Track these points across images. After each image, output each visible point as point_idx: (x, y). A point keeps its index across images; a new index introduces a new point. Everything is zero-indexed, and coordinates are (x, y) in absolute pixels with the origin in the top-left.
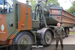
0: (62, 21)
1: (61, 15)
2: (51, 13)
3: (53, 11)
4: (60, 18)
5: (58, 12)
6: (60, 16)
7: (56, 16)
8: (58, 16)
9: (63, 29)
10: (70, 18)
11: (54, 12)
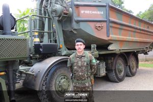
0: (109, 36)
1: (105, 19)
2: (79, 15)
3: (82, 12)
4: (105, 30)
5: (98, 13)
6: (104, 24)
7: (92, 24)
8: (98, 24)
9: (91, 61)
10: (137, 29)
11: (85, 13)
